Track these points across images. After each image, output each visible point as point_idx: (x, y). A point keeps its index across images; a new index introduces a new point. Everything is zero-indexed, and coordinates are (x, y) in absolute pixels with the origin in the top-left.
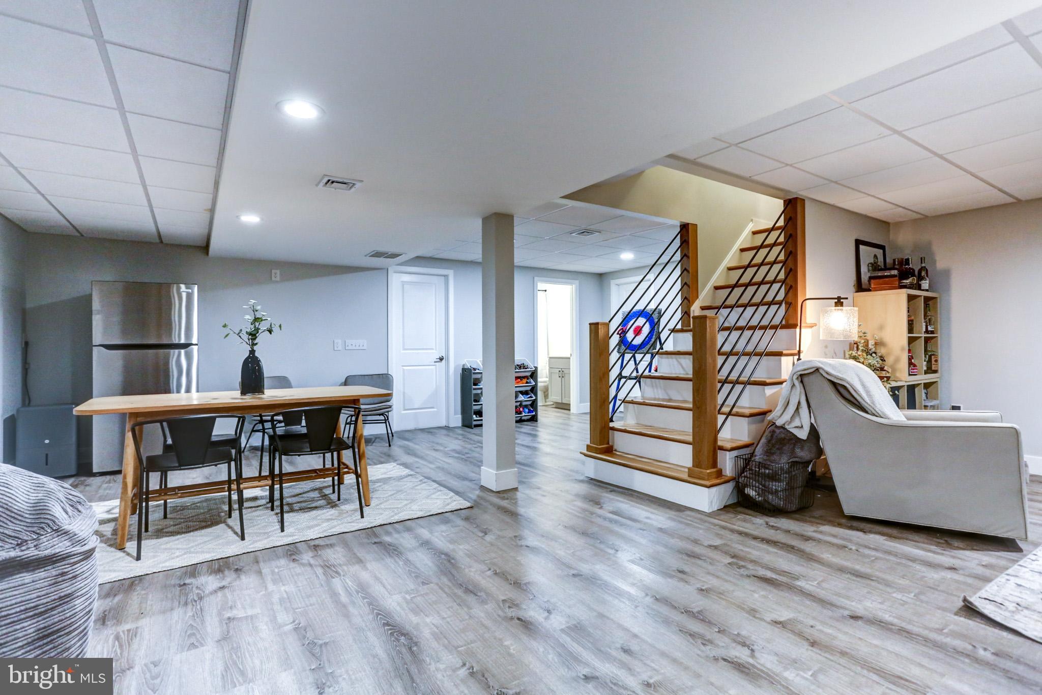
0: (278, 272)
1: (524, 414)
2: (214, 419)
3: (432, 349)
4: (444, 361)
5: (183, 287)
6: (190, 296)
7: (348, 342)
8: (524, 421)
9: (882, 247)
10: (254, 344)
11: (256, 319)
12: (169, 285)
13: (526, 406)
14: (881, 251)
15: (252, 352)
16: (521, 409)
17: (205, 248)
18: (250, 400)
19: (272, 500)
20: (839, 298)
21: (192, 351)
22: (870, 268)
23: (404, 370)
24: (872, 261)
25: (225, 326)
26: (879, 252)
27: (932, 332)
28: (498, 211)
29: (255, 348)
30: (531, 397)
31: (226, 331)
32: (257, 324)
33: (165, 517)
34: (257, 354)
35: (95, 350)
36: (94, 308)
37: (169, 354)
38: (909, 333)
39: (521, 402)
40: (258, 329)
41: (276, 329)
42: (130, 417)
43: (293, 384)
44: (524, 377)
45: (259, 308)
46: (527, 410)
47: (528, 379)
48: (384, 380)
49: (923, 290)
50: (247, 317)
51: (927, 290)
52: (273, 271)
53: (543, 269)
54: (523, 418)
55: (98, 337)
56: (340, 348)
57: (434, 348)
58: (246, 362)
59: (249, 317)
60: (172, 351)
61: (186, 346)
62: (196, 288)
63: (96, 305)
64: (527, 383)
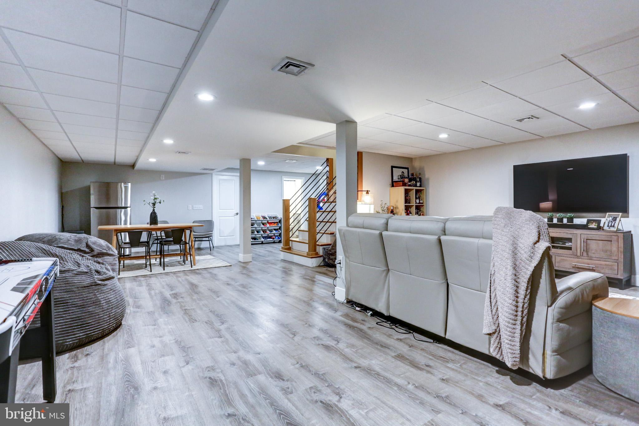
0: (163, 176)
1: (275, 239)
2: (142, 231)
3: (233, 209)
4: (238, 215)
5: (123, 184)
6: (126, 188)
7: (194, 206)
8: (276, 242)
9: (407, 168)
10: (154, 207)
11: (155, 199)
12: (117, 183)
13: (277, 236)
14: (407, 170)
15: (154, 210)
16: (274, 237)
17: (133, 166)
18: (153, 226)
19: (160, 264)
20: (367, 191)
21: (127, 210)
22: (400, 177)
23: (220, 219)
24: (401, 174)
25: (144, 201)
26: (405, 171)
27: (422, 203)
28: (244, 158)
29: (155, 209)
30: (279, 232)
31: (145, 203)
32: (155, 200)
33: (124, 267)
34: (155, 211)
35: (92, 209)
36: (91, 193)
37: (116, 212)
38: (405, 203)
39: (274, 234)
40: (156, 202)
41: (162, 202)
42: (114, 231)
43: (169, 222)
44: (276, 223)
45: (156, 194)
46: (277, 238)
47: (278, 223)
48: (210, 224)
49: (417, 187)
50: (152, 198)
51: (419, 187)
52: (161, 175)
53: (287, 172)
54: (275, 241)
55: (93, 204)
56: (191, 209)
57: (234, 209)
58: (151, 214)
59: (153, 198)
60: (117, 210)
61: (125, 208)
62: (130, 184)
63: (92, 191)
64: (277, 225)
